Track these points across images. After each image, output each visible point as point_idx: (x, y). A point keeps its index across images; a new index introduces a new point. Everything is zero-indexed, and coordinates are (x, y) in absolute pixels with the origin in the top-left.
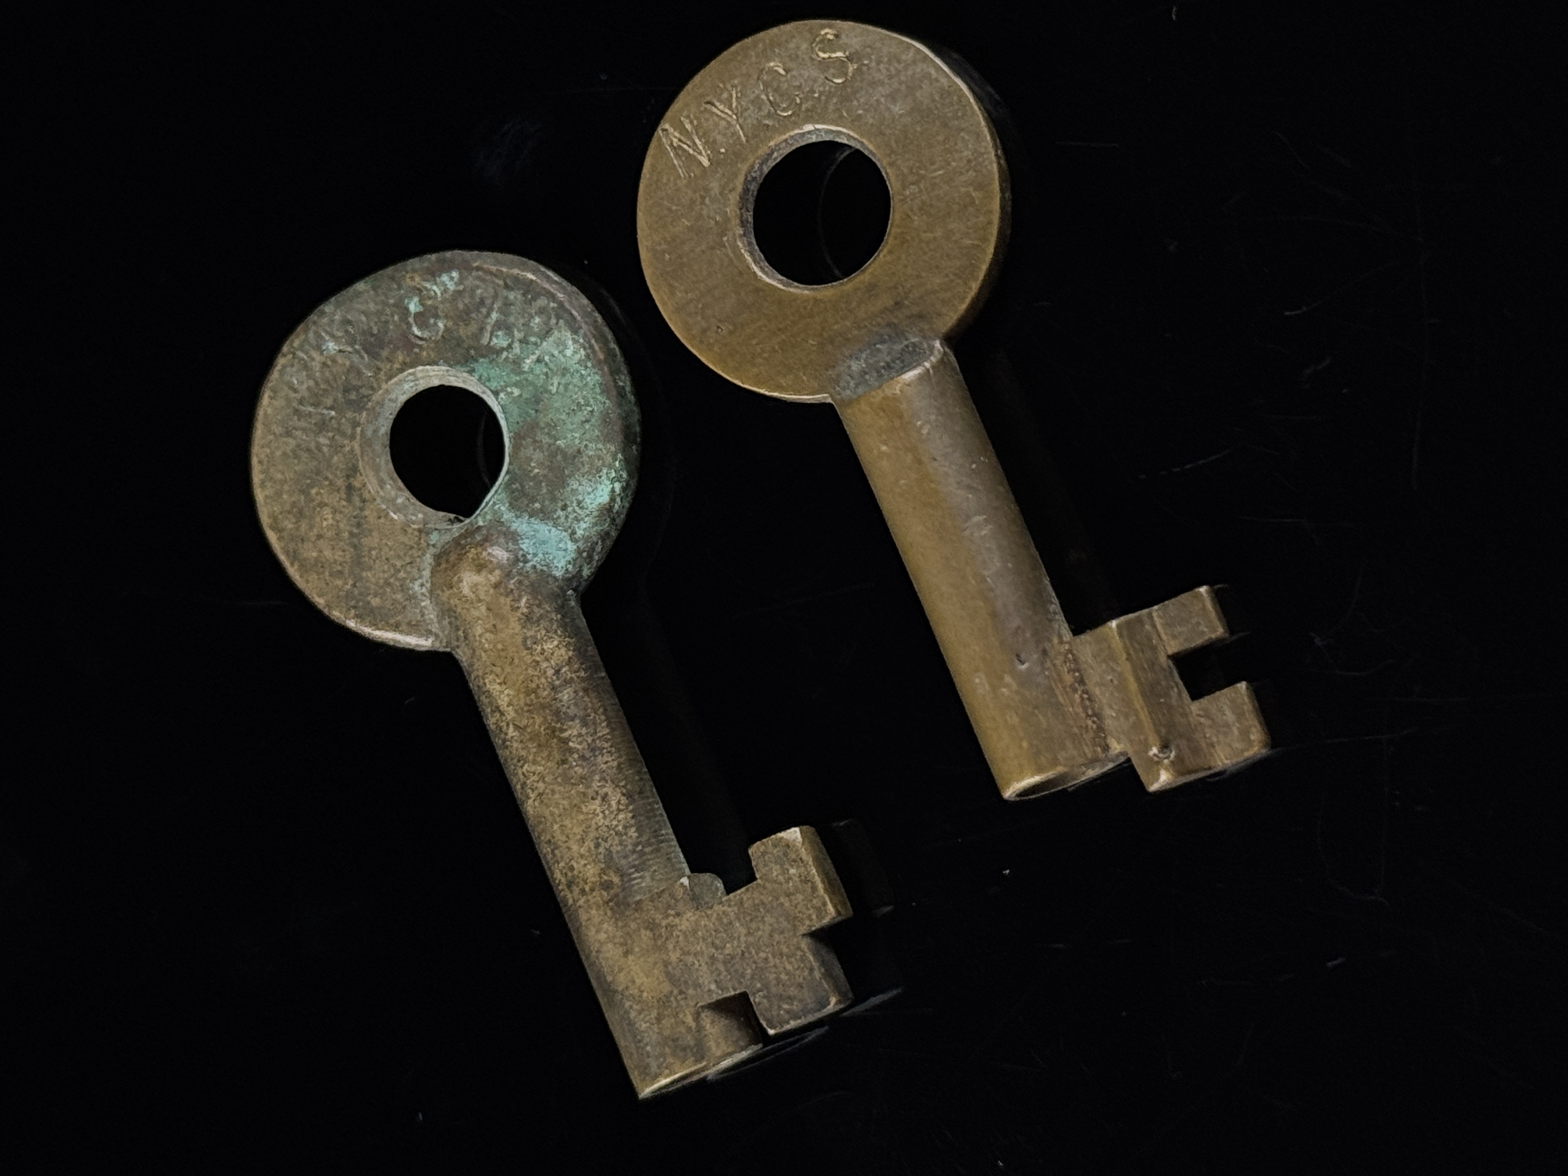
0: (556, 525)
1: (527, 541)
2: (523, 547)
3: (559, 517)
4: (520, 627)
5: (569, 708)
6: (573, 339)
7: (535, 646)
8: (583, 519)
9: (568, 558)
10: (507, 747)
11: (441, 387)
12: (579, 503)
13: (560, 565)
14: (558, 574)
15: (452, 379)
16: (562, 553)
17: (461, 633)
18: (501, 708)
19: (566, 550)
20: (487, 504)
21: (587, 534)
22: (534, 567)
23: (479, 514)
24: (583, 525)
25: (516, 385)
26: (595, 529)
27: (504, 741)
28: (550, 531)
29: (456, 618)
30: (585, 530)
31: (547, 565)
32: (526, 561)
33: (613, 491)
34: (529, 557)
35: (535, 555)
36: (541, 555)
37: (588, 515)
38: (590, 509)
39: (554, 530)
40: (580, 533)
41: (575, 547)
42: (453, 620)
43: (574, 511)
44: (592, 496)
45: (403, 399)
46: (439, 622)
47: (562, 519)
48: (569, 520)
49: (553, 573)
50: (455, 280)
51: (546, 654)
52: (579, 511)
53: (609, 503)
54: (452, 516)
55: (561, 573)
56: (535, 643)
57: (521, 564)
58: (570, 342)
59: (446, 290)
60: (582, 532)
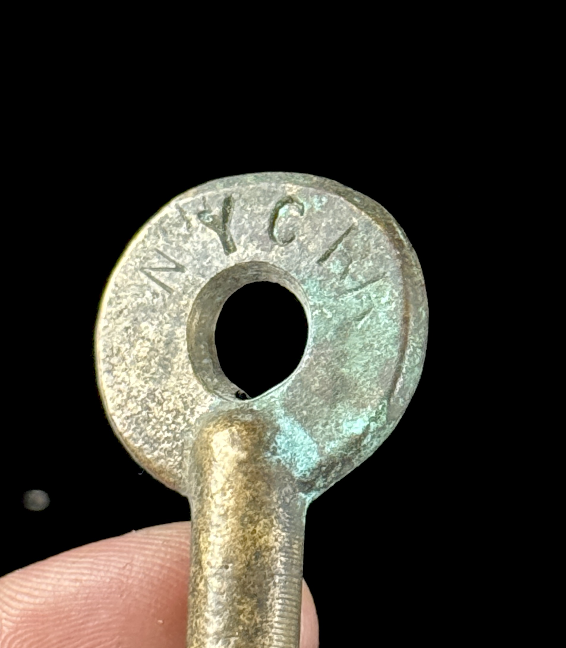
0: (311, 435)
1: (283, 437)
2: (278, 441)
3: (317, 430)
4: (244, 504)
5: (253, 586)
6: (391, 292)
7: (249, 525)
8: (334, 439)
9: (310, 466)
10: (194, 596)
11: (277, 285)
12: (338, 425)
13: (300, 469)
14: (296, 475)
15: (288, 282)
16: (306, 460)
17: (199, 488)
18: (203, 563)
19: (310, 458)
20: (268, 394)
21: (332, 453)
22: (279, 461)
23: (258, 400)
24: (333, 444)
25: (331, 308)
26: (340, 452)
27: (194, 590)
28: (305, 437)
29: (201, 475)
30: (332, 449)
31: (291, 465)
32: (274, 453)
33: (368, 427)
34: (279, 451)
35: (284, 452)
36: (289, 454)
37: (340, 439)
38: (343, 434)
39: (308, 437)
40: (327, 450)
41: (318, 459)
42: (199, 475)
43: (331, 430)
44: (349, 424)
45: (245, 282)
46: (190, 472)
47: (319, 433)
48: (324, 436)
49: (293, 473)
50: (324, 204)
51: (255, 535)
52: (334, 432)
53: (360, 436)
54: (242, 392)
55: (299, 475)
56: (251, 523)
57: (269, 455)
58: (388, 293)
59: (311, 209)
60: (329, 450)
